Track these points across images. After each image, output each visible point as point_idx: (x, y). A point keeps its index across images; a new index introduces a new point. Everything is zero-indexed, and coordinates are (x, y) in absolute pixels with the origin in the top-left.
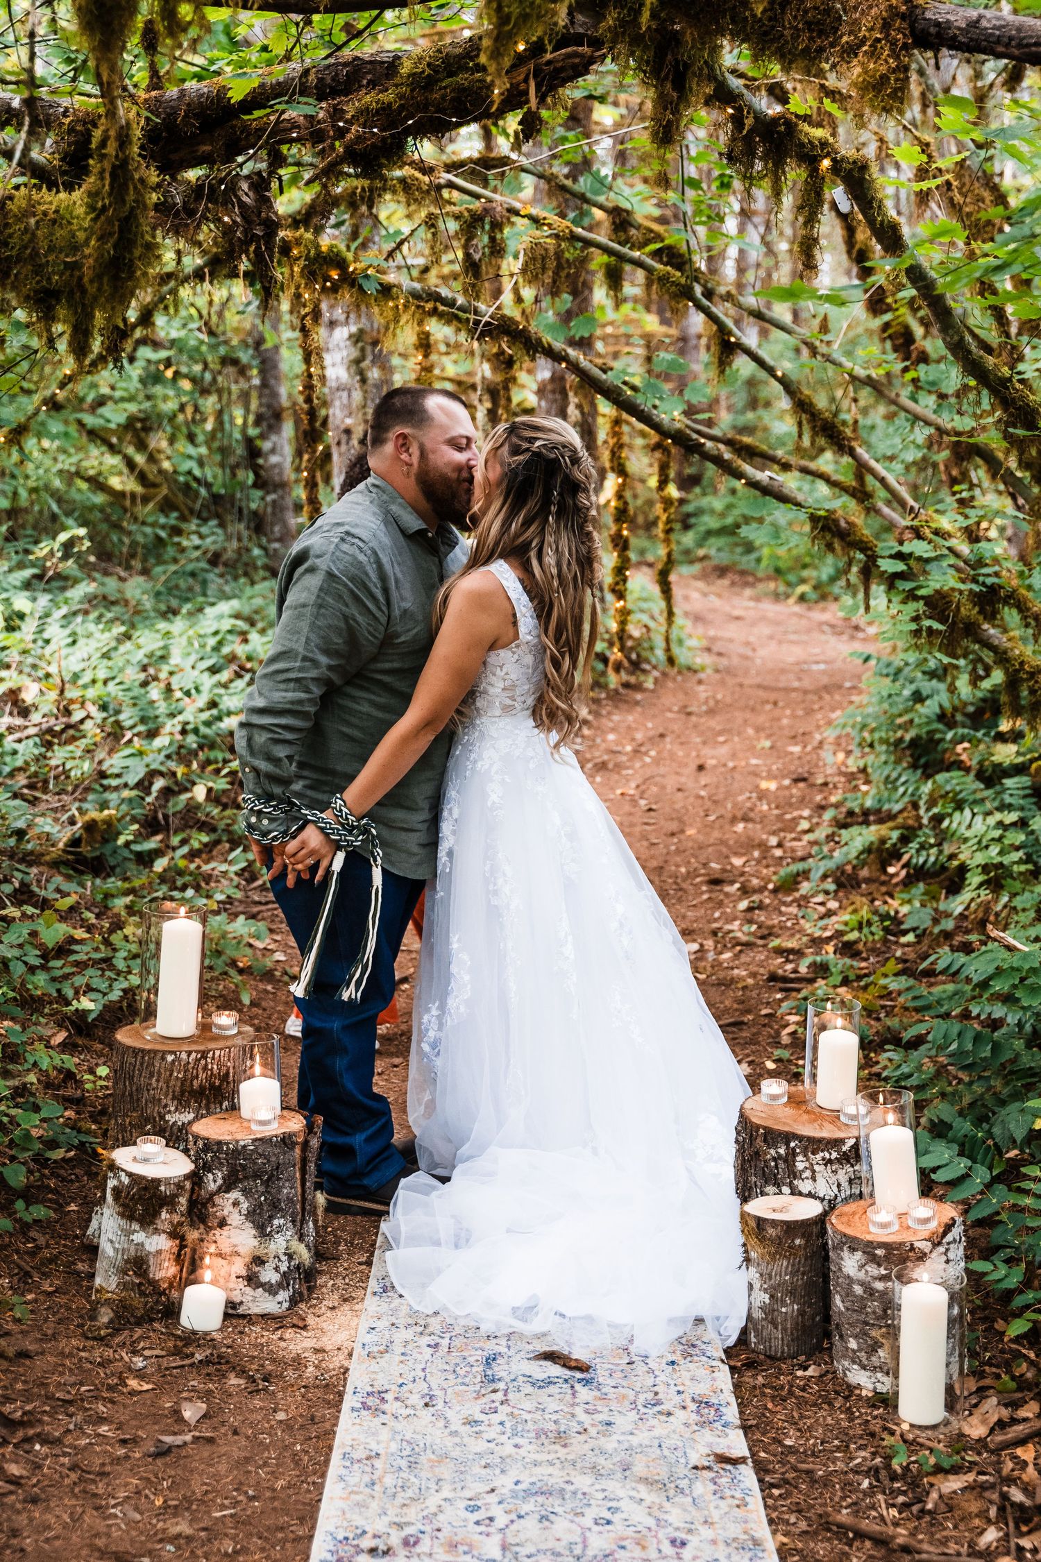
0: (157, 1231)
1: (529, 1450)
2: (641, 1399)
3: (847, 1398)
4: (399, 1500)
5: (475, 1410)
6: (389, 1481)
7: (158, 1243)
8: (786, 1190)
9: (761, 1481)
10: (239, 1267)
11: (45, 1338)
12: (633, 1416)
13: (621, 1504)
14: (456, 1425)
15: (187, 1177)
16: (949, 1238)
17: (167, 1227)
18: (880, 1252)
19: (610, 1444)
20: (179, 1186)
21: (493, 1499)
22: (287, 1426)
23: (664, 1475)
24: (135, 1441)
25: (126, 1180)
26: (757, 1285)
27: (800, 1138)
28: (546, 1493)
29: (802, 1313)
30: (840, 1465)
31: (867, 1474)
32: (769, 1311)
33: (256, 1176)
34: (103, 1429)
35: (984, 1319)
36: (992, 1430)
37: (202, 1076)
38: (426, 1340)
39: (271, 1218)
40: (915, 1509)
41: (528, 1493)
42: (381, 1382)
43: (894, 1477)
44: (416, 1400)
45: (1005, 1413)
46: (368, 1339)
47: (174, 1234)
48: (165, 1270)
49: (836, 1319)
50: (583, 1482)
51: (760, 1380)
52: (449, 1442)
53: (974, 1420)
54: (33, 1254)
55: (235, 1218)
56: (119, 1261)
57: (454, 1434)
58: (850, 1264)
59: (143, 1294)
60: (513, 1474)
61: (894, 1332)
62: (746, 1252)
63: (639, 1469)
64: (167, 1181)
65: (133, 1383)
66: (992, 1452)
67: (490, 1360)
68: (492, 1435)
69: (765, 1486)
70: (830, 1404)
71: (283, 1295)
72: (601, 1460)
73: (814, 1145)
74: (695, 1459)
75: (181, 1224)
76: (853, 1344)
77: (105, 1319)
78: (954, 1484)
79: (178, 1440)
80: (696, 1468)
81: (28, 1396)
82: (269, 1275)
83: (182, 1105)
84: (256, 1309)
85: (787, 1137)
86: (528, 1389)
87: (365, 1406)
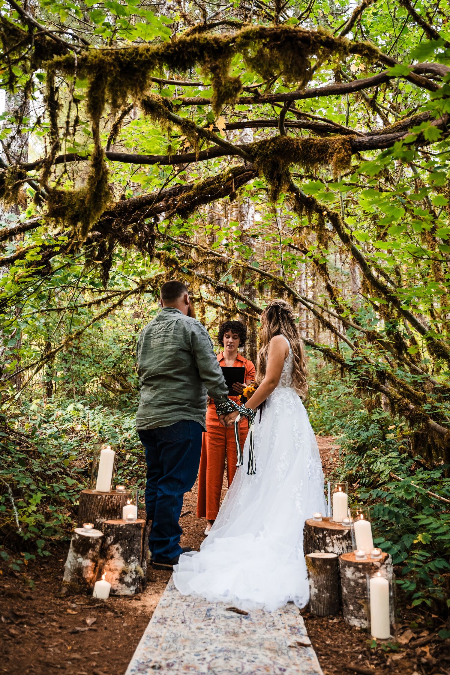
0: (87, 558)
1: (222, 637)
2: (268, 624)
3: (350, 630)
4: (168, 651)
5: (202, 625)
6: (164, 645)
7: (87, 563)
8: (323, 551)
9: (317, 653)
10: (116, 575)
11: (39, 595)
12: (265, 629)
13: (259, 656)
14: (194, 628)
15: (100, 538)
16: (387, 562)
17: (91, 556)
18: (360, 566)
19: (255, 637)
20: (97, 540)
21: (206, 652)
22: (127, 628)
23: (277, 647)
24: (65, 628)
25: (77, 537)
26: (313, 586)
27: (327, 530)
28: (229, 651)
29: (330, 597)
30: (349, 650)
31: (361, 653)
32: (317, 596)
33: (126, 539)
34: (54, 624)
35: (402, 606)
36: (410, 641)
37: (110, 505)
38: (185, 603)
39: (130, 556)
40: (382, 665)
41: (220, 651)
42: (166, 615)
43: (372, 654)
44: (179, 621)
45: (415, 636)
46: (163, 602)
47: (93, 560)
48: (89, 575)
49: (344, 598)
50: (244, 648)
51: (315, 622)
52: (190, 635)
53: (403, 637)
54: (42, 571)
55: (117, 555)
56: (72, 570)
57: (193, 632)
58: (349, 573)
59: (80, 583)
60: (215, 645)
61: (367, 601)
62: (308, 573)
63: (267, 645)
64: (93, 538)
65: (69, 611)
66: (411, 649)
67: (209, 610)
68: (208, 632)
69: (319, 656)
70: (344, 631)
71: (133, 588)
72: (251, 642)
73: (332, 532)
74: (289, 643)
75: (96, 556)
76: (351, 608)
77: (64, 592)
78: (397, 657)
79: (83, 629)
80: (290, 646)
81: (27, 610)
82: (128, 579)
83: (102, 516)
84: (122, 593)
85: (323, 530)
86: (224, 619)
87: (158, 622)
